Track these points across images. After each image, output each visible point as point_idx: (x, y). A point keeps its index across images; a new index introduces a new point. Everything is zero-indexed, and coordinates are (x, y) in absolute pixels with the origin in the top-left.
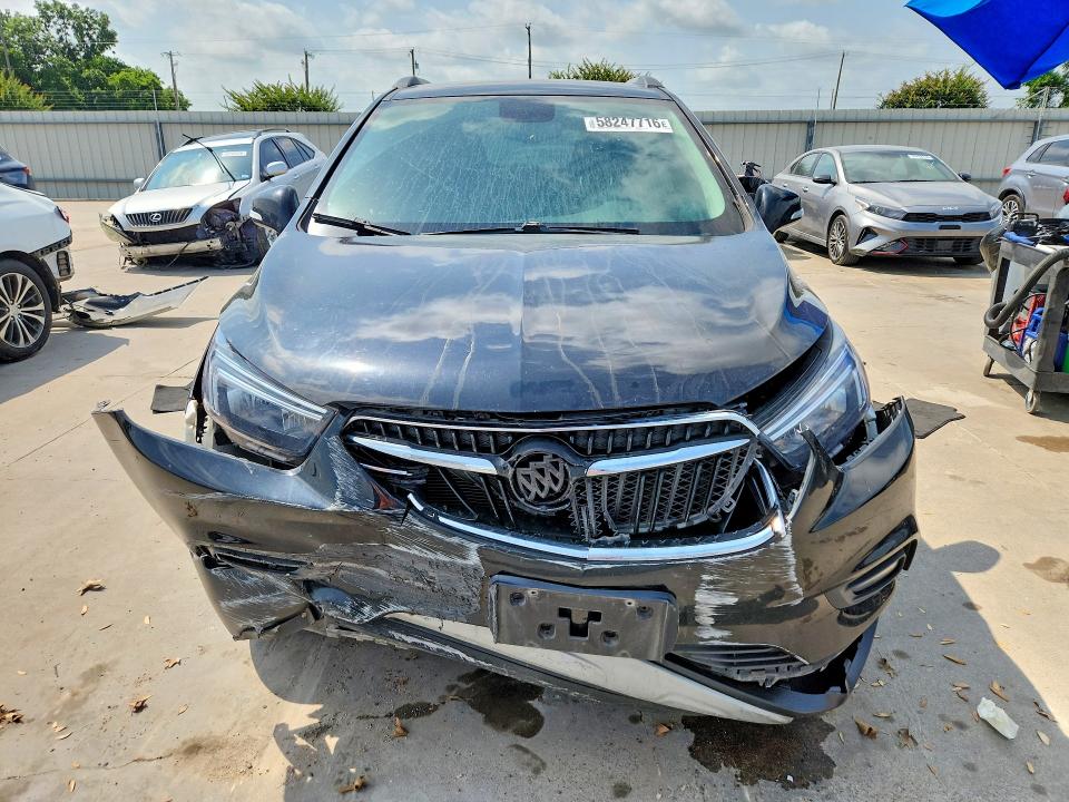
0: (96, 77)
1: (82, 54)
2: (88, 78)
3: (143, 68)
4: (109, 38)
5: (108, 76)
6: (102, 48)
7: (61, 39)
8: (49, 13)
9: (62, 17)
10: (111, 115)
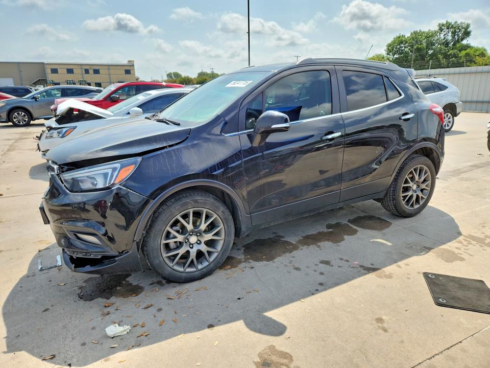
0: (454, 54)
1: (452, 43)
2: (450, 54)
3: (480, 47)
4: (467, 34)
5: (460, 52)
6: (462, 39)
7: (445, 38)
8: (443, 28)
9: (448, 28)
10: (457, 70)
